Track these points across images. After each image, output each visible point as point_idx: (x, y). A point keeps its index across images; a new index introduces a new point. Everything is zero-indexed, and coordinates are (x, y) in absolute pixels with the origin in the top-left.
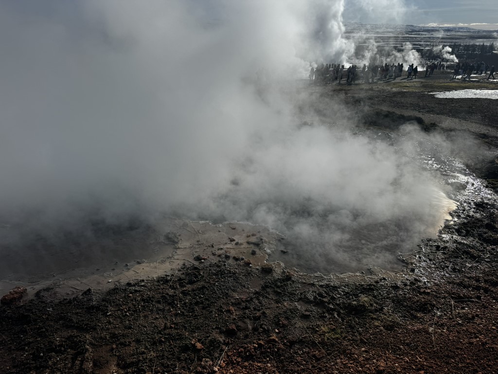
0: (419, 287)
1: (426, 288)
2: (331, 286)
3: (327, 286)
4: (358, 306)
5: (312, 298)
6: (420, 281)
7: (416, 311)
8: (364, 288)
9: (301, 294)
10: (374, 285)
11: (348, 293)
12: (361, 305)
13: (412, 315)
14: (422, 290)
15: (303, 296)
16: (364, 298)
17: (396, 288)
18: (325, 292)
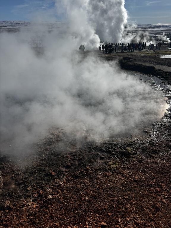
0: (153, 143)
1: (156, 143)
2: (114, 144)
3: (112, 144)
4: (126, 152)
5: (105, 149)
6: (153, 140)
7: (152, 153)
8: (128, 144)
9: (100, 148)
10: (133, 143)
11: (121, 147)
12: (127, 152)
13: (150, 155)
14: (154, 144)
16: (128, 149)
17: (143, 144)
18: (111, 146)
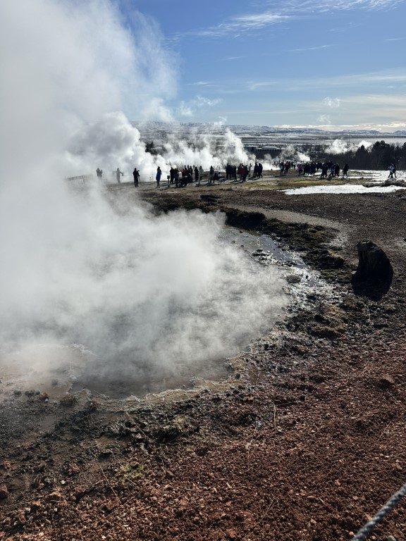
0: (242, 396)
1: (249, 395)
2: (144, 411)
3: (139, 411)
4: (170, 431)
6: (244, 389)
7: (235, 425)
8: (181, 407)
10: (193, 401)
11: (162, 416)
12: (173, 429)
14: (245, 399)
15: (106, 430)
16: (179, 420)
17: (217, 400)
18: (135, 419)
